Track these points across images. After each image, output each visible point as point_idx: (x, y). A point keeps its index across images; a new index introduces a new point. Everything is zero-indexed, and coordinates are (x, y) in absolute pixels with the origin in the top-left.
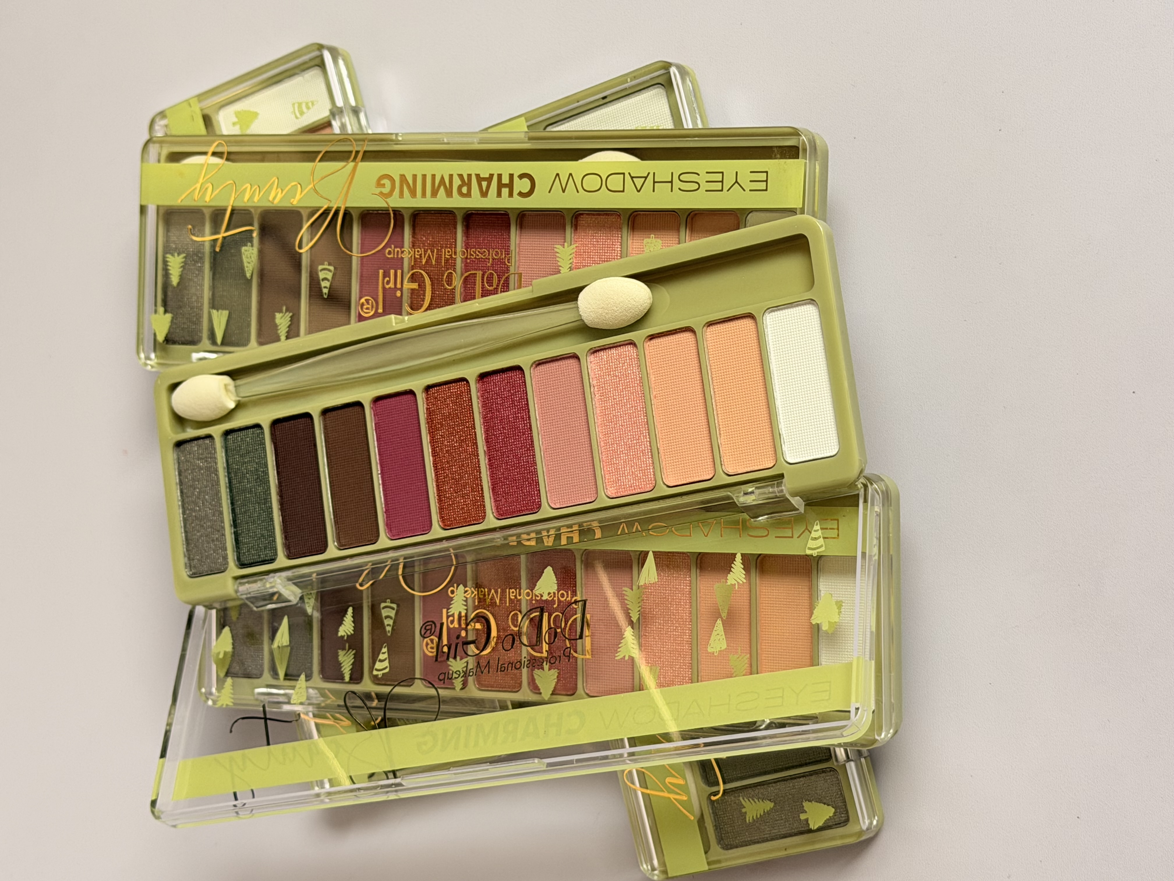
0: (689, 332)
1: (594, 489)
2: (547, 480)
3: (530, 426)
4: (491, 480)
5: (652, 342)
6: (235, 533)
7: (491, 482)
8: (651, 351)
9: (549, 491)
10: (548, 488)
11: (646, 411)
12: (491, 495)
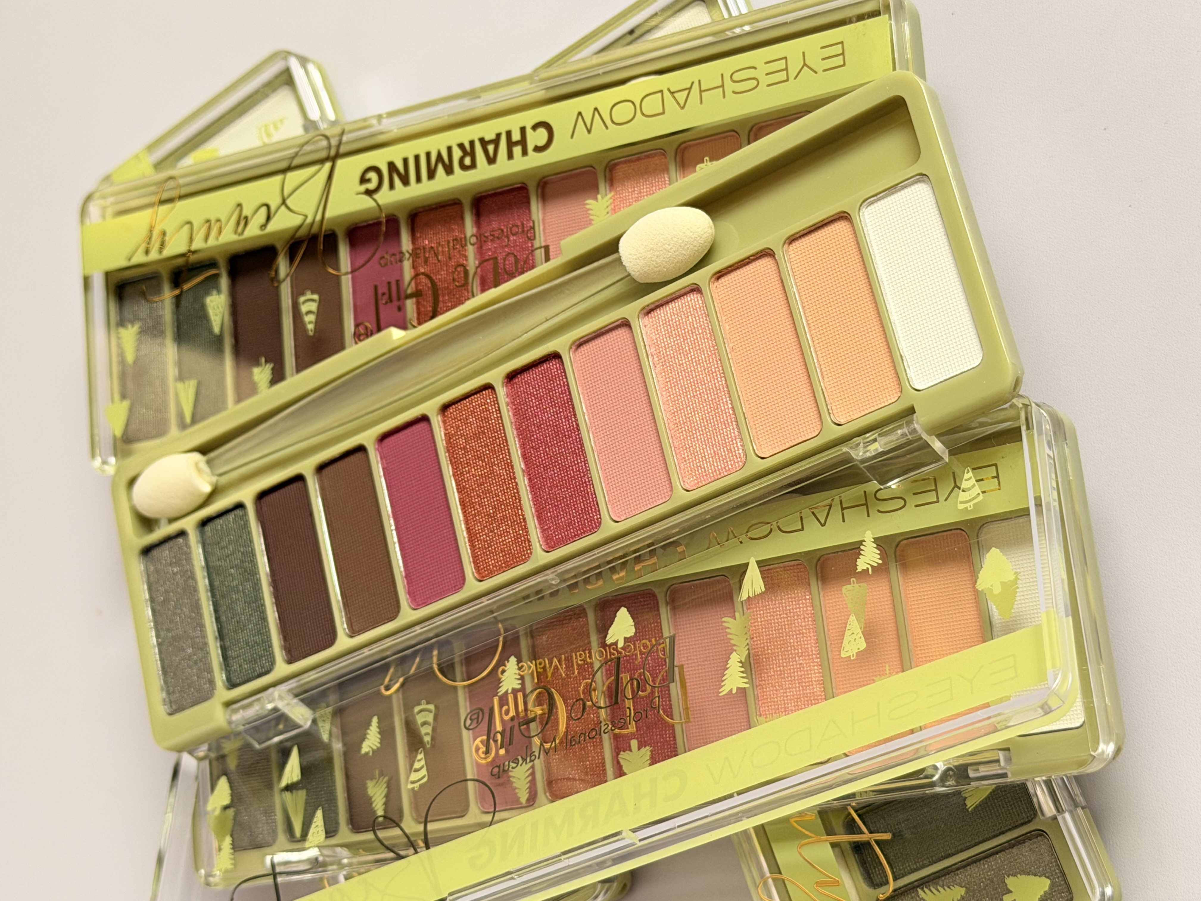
0: (766, 258)
1: (668, 486)
2: (606, 487)
3: (578, 425)
4: (534, 504)
5: (720, 281)
6: (221, 647)
7: (536, 508)
8: (720, 293)
9: (609, 501)
10: (608, 498)
11: (723, 370)
12: (537, 524)
